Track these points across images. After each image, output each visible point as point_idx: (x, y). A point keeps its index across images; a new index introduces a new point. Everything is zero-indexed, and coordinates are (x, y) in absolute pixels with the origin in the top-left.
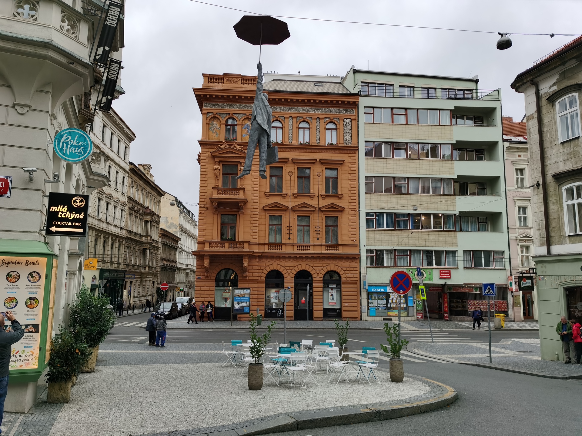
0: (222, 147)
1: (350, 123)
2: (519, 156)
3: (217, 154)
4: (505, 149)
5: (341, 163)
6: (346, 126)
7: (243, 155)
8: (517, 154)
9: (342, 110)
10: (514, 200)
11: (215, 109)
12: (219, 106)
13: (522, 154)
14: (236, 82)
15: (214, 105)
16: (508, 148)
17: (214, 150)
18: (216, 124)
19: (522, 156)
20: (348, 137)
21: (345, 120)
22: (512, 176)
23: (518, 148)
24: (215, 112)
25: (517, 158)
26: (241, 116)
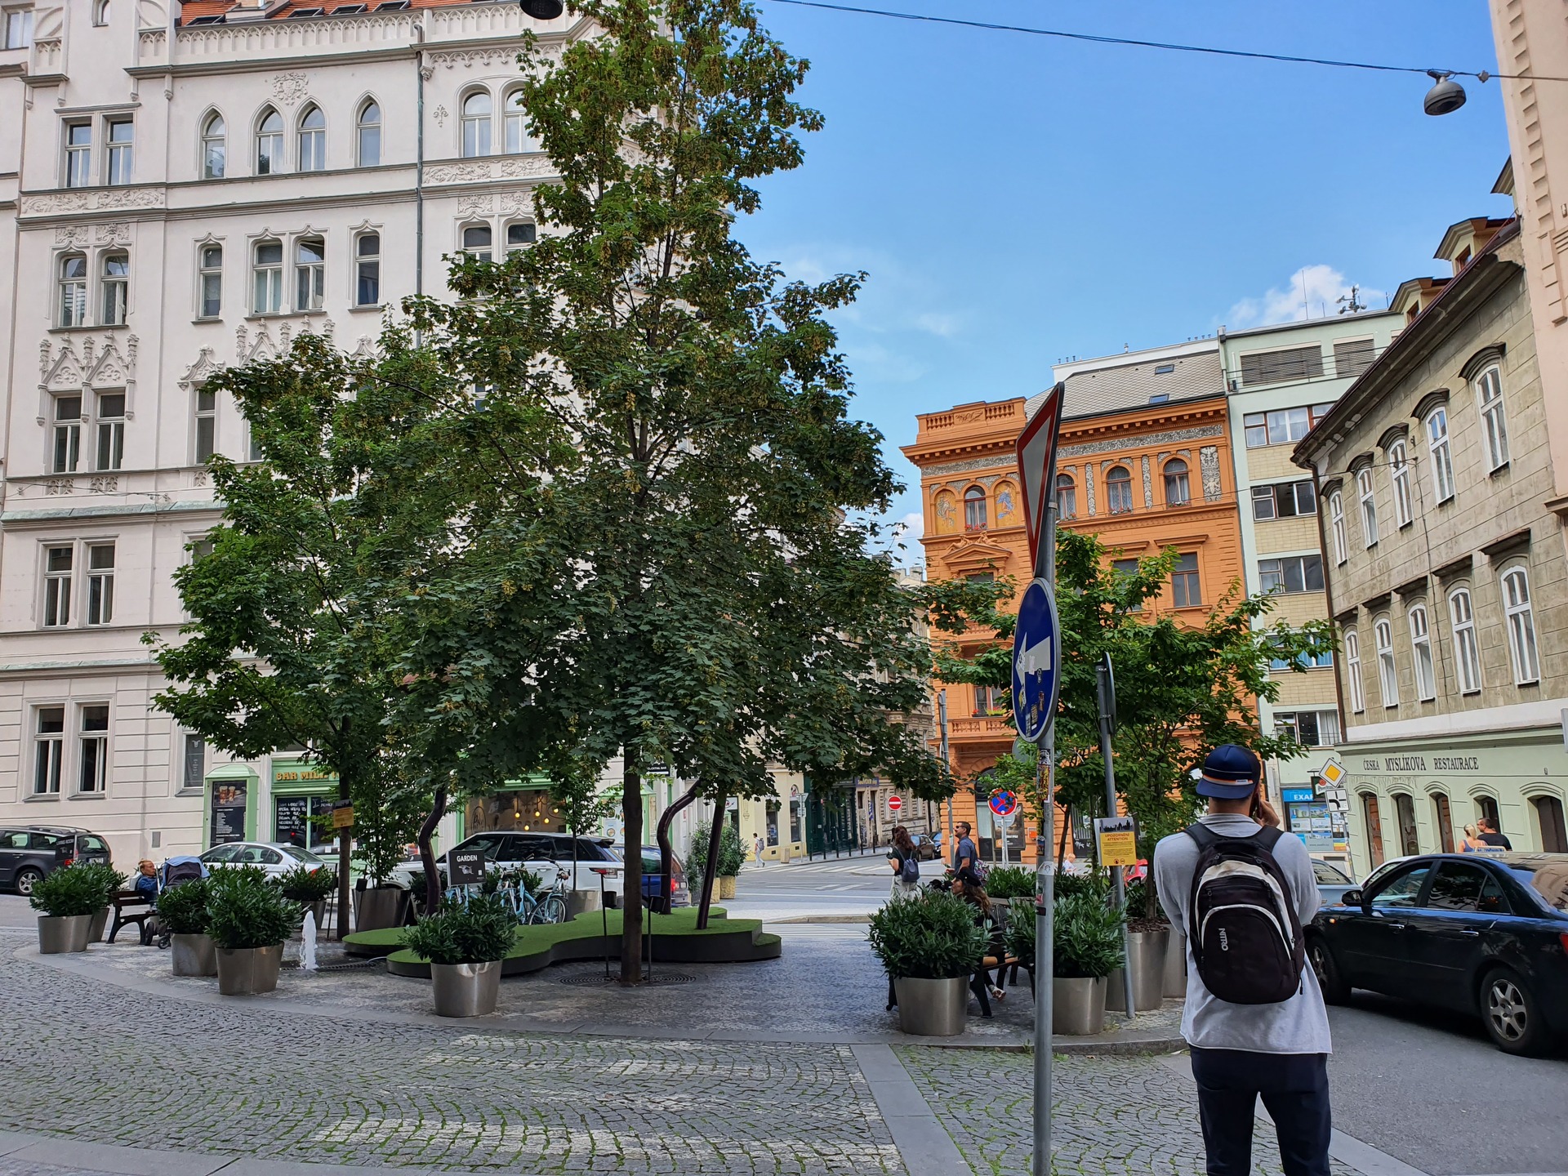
0: (959, 545)
1: (1215, 456)
3: (952, 560)
5: (1203, 540)
6: (1206, 461)
7: (998, 555)
9: (1195, 430)
11: (943, 474)
12: (950, 469)
14: (976, 419)
15: (940, 469)
17: (946, 553)
18: (947, 502)
20: (1211, 484)
21: (1204, 450)
24: (943, 482)
26: (992, 479)
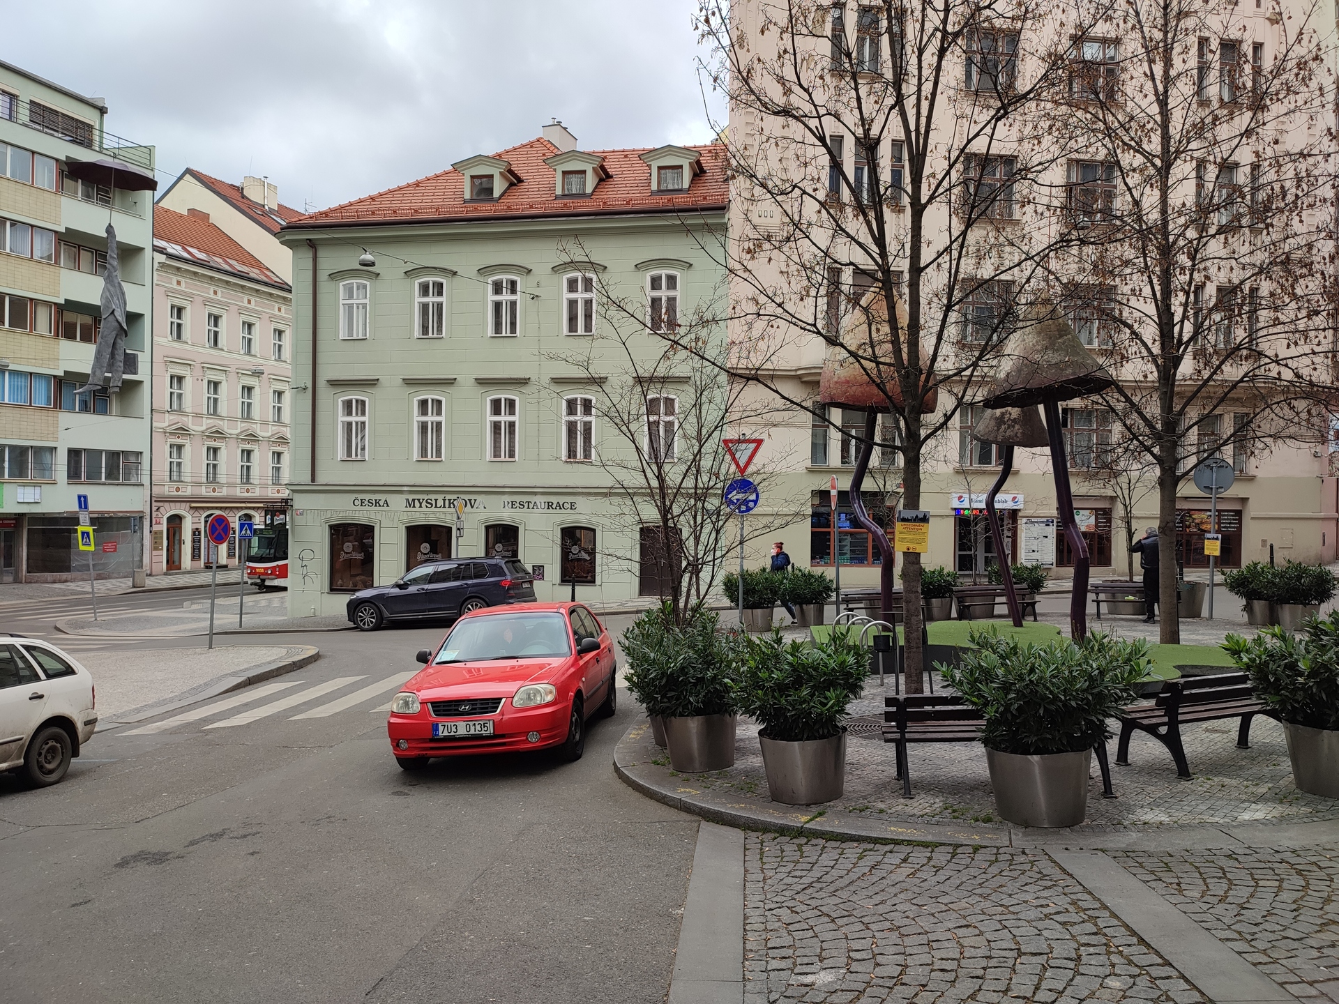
2: (179, 283)
4: (156, 266)
8: (175, 279)
10: (166, 361)
13: (183, 281)
16: (162, 265)
19: (183, 284)
22: (164, 319)
23: (178, 269)
25: (175, 286)
